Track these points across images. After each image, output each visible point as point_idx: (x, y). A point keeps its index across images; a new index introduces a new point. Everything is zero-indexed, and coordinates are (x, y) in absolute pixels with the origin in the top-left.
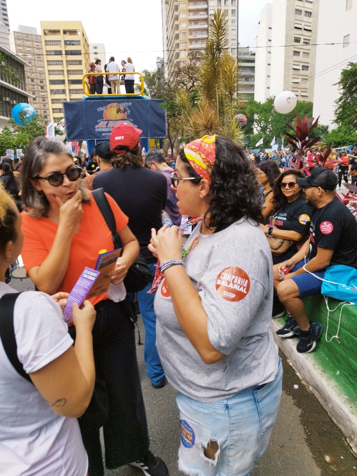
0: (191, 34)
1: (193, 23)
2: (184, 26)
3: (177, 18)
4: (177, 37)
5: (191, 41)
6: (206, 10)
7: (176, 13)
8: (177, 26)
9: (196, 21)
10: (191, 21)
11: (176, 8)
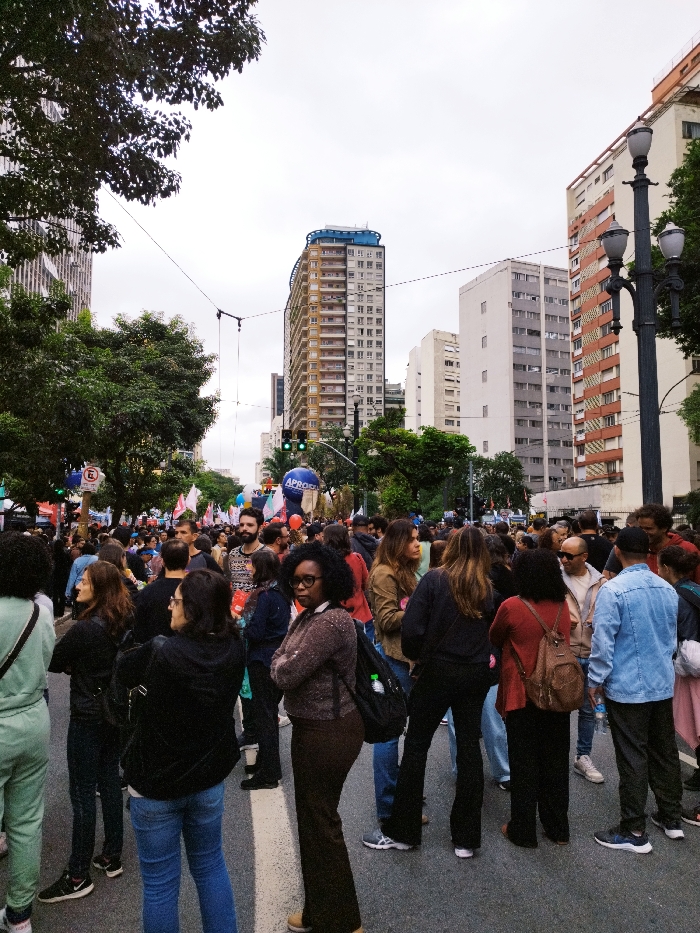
0: (323, 366)
1: (326, 354)
2: (313, 355)
3: (305, 345)
4: (305, 367)
5: (323, 375)
6: (344, 340)
7: (304, 339)
8: (305, 356)
9: (331, 352)
10: (323, 351)
11: (305, 333)
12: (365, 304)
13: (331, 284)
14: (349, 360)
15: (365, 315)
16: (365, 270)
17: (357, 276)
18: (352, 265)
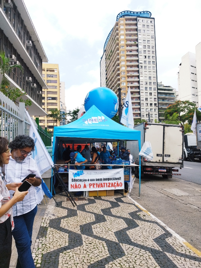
0: (128, 73)
2: (123, 69)
3: (118, 65)
4: (118, 75)
5: (128, 77)
6: (138, 61)
8: (119, 70)
9: (131, 66)
10: (128, 66)
12: (147, 45)
13: (130, 35)
14: (140, 70)
15: (147, 49)
16: (146, 29)
17: (142, 31)
18: (140, 26)
